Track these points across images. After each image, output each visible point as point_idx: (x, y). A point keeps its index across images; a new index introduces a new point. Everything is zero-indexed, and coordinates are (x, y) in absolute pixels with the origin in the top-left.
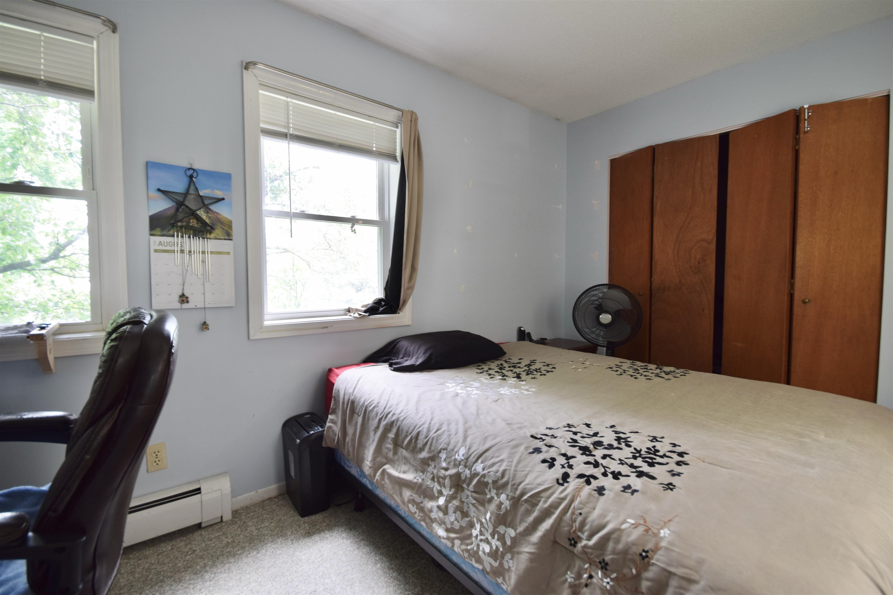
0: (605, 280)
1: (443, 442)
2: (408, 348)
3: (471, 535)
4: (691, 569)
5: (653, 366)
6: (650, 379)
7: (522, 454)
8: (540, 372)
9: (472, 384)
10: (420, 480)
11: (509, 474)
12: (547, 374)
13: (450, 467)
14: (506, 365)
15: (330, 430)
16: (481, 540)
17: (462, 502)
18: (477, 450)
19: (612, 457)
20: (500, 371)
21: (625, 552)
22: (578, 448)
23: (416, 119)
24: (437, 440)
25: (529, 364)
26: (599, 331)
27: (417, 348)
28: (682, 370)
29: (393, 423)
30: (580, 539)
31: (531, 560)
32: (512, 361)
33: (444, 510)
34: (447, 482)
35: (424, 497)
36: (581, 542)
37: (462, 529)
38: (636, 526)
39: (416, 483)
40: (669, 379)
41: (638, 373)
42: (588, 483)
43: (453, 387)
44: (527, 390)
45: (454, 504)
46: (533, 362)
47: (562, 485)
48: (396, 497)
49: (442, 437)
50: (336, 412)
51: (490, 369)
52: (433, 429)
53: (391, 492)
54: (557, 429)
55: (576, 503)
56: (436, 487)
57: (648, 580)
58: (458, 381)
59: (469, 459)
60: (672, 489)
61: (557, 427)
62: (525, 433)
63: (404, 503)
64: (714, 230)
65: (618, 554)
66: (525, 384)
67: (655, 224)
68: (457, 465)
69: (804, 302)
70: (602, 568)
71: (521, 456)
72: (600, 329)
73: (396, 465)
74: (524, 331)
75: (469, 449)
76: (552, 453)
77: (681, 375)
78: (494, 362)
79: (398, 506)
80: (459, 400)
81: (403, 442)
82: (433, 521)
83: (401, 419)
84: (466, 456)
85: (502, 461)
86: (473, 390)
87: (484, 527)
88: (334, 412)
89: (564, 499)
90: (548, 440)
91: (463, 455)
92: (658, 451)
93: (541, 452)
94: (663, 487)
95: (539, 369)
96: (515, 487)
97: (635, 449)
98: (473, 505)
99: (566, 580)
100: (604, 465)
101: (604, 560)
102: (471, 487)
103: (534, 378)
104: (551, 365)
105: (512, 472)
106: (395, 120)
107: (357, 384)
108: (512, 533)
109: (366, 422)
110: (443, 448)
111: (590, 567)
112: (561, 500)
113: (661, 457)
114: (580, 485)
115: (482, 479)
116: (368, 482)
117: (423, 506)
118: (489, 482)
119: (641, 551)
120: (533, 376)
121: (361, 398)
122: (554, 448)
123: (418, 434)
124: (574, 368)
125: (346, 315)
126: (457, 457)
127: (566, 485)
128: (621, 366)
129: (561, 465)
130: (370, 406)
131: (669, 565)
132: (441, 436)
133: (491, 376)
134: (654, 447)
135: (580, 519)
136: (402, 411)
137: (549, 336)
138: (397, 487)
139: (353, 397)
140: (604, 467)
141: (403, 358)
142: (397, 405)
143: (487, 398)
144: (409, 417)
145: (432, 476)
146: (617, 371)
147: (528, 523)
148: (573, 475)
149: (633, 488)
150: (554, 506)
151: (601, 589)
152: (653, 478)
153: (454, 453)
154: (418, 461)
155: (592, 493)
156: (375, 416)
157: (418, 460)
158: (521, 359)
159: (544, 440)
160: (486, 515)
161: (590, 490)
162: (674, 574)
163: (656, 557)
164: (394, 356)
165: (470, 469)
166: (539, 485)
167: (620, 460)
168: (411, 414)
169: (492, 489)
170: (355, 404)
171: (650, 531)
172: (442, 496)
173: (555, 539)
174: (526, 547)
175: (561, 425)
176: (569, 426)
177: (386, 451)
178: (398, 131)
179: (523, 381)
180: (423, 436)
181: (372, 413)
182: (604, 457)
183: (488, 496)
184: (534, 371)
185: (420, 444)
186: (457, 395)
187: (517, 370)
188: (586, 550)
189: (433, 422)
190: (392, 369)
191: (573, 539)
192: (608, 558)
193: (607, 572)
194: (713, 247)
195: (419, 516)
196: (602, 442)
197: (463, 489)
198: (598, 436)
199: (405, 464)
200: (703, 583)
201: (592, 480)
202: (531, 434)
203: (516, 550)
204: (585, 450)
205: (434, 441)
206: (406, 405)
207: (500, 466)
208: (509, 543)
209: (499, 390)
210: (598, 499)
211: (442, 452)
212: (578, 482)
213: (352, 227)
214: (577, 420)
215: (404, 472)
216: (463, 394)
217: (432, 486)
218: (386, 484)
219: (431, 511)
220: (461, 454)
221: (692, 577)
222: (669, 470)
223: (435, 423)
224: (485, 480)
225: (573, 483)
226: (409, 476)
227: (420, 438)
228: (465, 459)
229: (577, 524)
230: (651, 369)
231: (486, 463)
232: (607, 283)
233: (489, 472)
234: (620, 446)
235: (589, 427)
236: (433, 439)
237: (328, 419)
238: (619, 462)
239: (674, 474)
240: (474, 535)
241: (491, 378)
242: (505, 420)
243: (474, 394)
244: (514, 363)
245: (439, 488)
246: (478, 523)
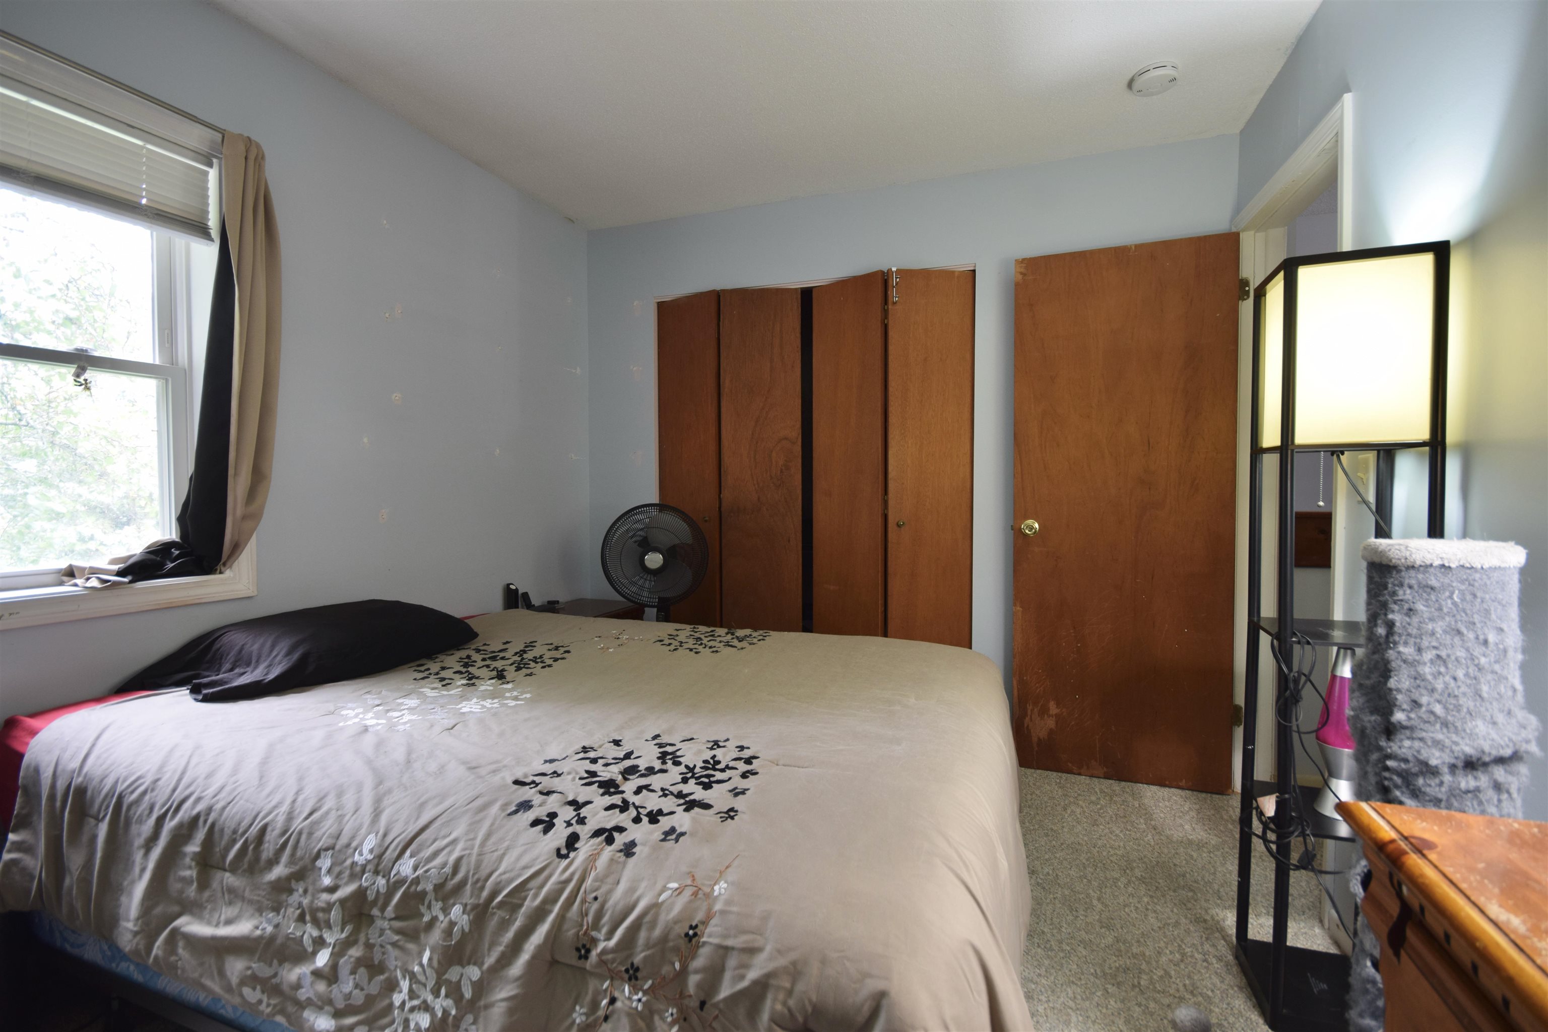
0: (653, 497)
1: (324, 834)
2: (248, 646)
3: (391, 1006)
4: (753, 933)
5: (721, 631)
6: (717, 651)
7: (495, 819)
8: (542, 662)
9: (402, 704)
10: (270, 929)
11: (469, 864)
12: (554, 664)
13: (340, 883)
14: (476, 657)
15: (14, 869)
16: (412, 1010)
17: (369, 946)
18: (403, 832)
19: (651, 788)
20: (464, 670)
21: (665, 938)
22: (597, 784)
23: (260, 158)
24: (310, 834)
25: (521, 651)
26: (642, 580)
27: (269, 644)
28: (761, 632)
29: (196, 818)
30: (594, 941)
31: (511, 1012)
32: (490, 649)
33: (330, 975)
34: (335, 915)
35: (281, 963)
36: (596, 946)
37: (370, 1000)
38: (679, 891)
39: (261, 937)
40: (742, 649)
41: (701, 644)
42: (610, 841)
43: (356, 716)
44: (516, 698)
45: (351, 957)
46: (530, 645)
47: (566, 856)
48: (208, 983)
49: (322, 825)
50: (31, 823)
51: (443, 668)
52: (300, 813)
53: (196, 975)
54: (564, 759)
55: (589, 882)
56: (311, 931)
57: (696, 972)
58: (370, 702)
59: (384, 857)
60: (732, 818)
61: (565, 756)
62: (503, 778)
63: (229, 989)
64: (798, 425)
65: (654, 946)
66: (512, 688)
67: (723, 410)
68: (356, 873)
69: (899, 526)
70: (630, 979)
71: (492, 824)
72: (645, 577)
73: (208, 911)
74: (517, 590)
75: (385, 835)
76: (552, 805)
77: (759, 640)
78: (453, 654)
79: (217, 999)
80: (369, 740)
81: (224, 857)
82: (301, 1006)
83: (218, 806)
84: (376, 852)
85: (454, 842)
86: (403, 715)
87: (419, 982)
88: (24, 823)
89: (567, 881)
90: (546, 783)
91: (371, 851)
92: (719, 762)
93: (531, 807)
94: (721, 817)
95: (541, 657)
96: (480, 884)
97: (687, 767)
98: (394, 945)
99: (574, 1021)
100: (637, 804)
101: (632, 964)
102: (390, 910)
103: (531, 675)
104: (562, 646)
105: (473, 858)
106: (205, 149)
107: (93, 745)
108: (474, 973)
109: (121, 831)
110: (324, 847)
111: (612, 985)
112: (563, 885)
113: (723, 770)
114: (595, 849)
115: (413, 888)
116: (132, 968)
117: (278, 982)
118: (427, 889)
119: (686, 929)
120: (529, 671)
121: (106, 777)
122: (555, 794)
123: (263, 830)
124: (602, 648)
125: (61, 583)
126: (357, 857)
127: (572, 855)
128: (677, 635)
129: (565, 822)
130: (132, 792)
131: (725, 937)
132: (320, 822)
133: (444, 683)
134: (714, 756)
135: (595, 906)
136: (222, 788)
137: (562, 597)
138: (211, 961)
139: (80, 779)
140: (636, 808)
141: (231, 670)
142: (209, 776)
143: (432, 726)
144: (241, 799)
145: (298, 911)
146: (670, 644)
147: (504, 944)
148: (586, 834)
149: (679, 830)
150: (552, 899)
151: (629, 1015)
152: (707, 806)
153: (351, 851)
154: (264, 890)
155: (615, 858)
156: (146, 812)
157: (265, 887)
158: (507, 642)
159: (537, 785)
160: (421, 957)
161: (611, 853)
162: (733, 948)
163: (708, 931)
164: (207, 669)
165: (387, 875)
166: (526, 868)
167: (663, 789)
168: (245, 790)
169: (433, 902)
170: (89, 793)
171: (700, 892)
172: (325, 948)
173: (553, 958)
174: (501, 990)
175: (570, 751)
176: (585, 749)
177: (179, 886)
178: (213, 174)
179: (508, 682)
180: (277, 832)
181: (138, 806)
182: (638, 791)
183: (426, 919)
184: (531, 662)
185: (268, 850)
186: (366, 729)
187: (499, 664)
188: (604, 958)
189: (301, 798)
190: (200, 697)
191: (584, 946)
192: (638, 959)
193: (639, 982)
194: (798, 449)
195: (268, 1005)
196: (638, 766)
197: (371, 920)
198: (632, 757)
199: (230, 903)
200: (768, 948)
201: (616, 835)
202: (514, 779)
203: (482, 1003)
204: (609, 787)
205: (304, 837)
206: (235, 771)
207: (450, 853)
208: (468, 994)
209: (459, 706)
210: (625, 864)
211: (322, 856)
212: (592, 846)
213: (78, 375)
214: (598, 738)
215: (229, 922)
216: (380, 727)
217: (299, 934)
218: (180, 959)
219: (298, 986)
220: (365, 851)
221: (756, 945)
222: (731, 788)
223: (305, 800)
224: (419, 888)
225: (585, 848)
226: (243, 928)
227: (267, 837)
228: (374, 858)
229: (590, 918)
230: (720, 636)
231: (421, 855)
232: (658, 502)
233: (426, 871)
234: (664, 767)
235: (619, 745)
236: (300, 833)
237: (8, 844)
238: (661, 793)
239: (737, 793)
240: (397, 1003)
241: (443, 686)
242: (464, 763)
243: (405, 723)
244: (494, 652)
245: (315, 933)
246: (404, 977)
